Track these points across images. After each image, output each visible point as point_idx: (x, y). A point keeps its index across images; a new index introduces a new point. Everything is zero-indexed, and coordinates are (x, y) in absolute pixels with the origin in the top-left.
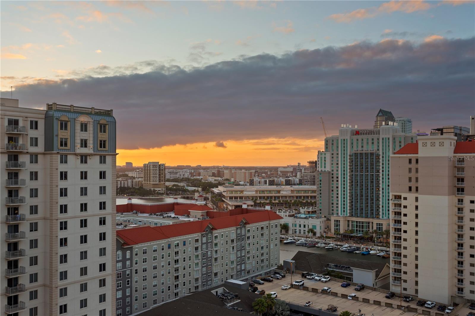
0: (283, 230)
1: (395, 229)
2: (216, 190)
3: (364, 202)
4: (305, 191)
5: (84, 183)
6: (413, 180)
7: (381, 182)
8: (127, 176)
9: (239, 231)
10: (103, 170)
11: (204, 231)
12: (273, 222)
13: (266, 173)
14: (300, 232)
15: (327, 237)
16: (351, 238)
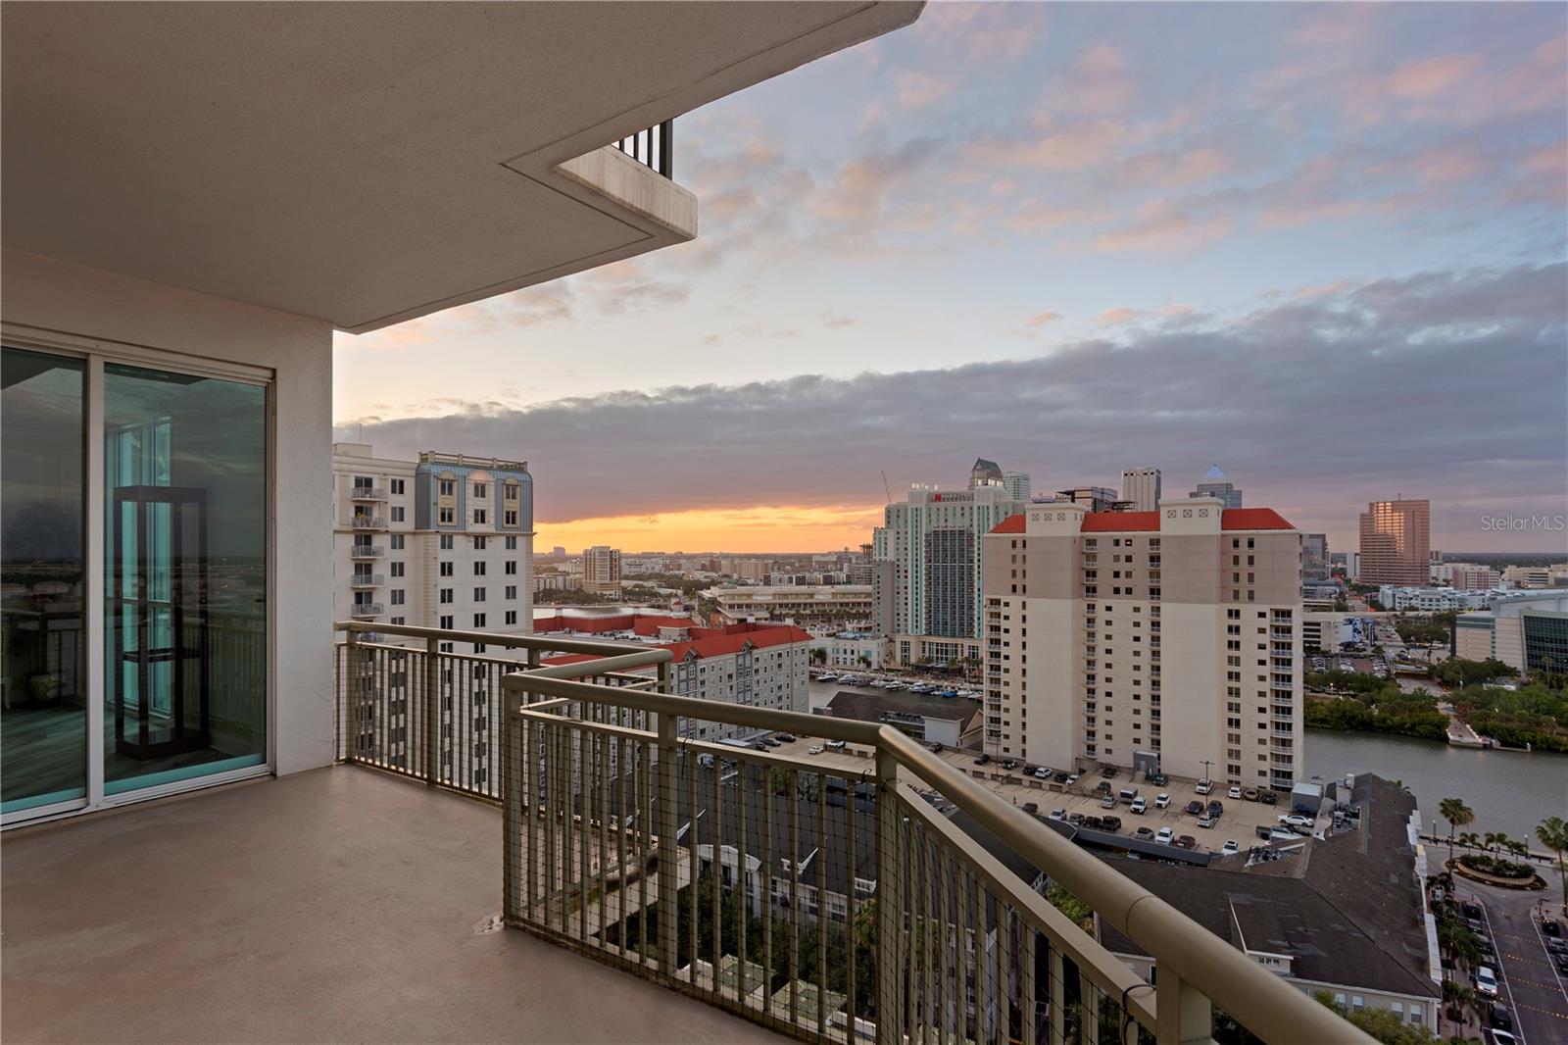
0: (817, 659)
1: (992, 653)
2: (706, 594)
3: (949, 612)
4: (855, 594)
5: (480, 581)
6: (1019, 574)
7: (976, 578)
8: (555, 570)
9: (741, 661)
10: (511, 560)
11: (683, 661)
12: (798, 646)
13: (792, 565)
14: (845, 663)
15: (889, 670)
16: (928, 670)
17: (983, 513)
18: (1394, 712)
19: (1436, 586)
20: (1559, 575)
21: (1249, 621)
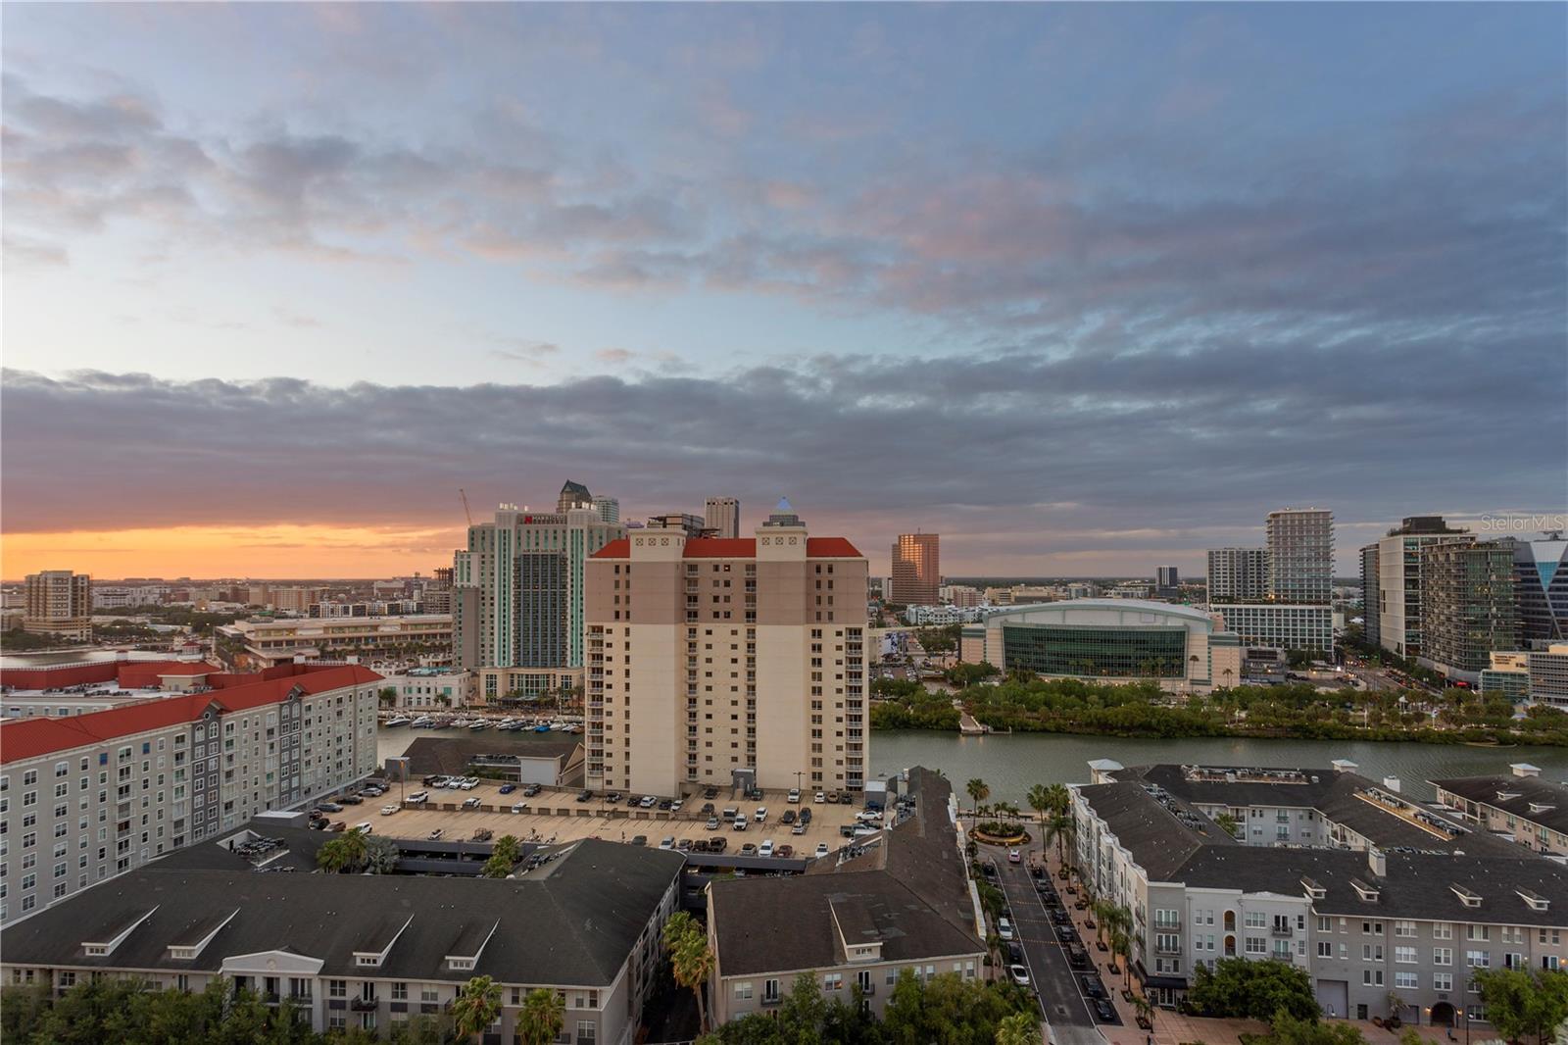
0: (383, 702)
1: (593, 683)
2: (229, 630)
3: (540, 641)
4: (430, 625)
6: (622, 600)
7: (569, 605)
9: (286, 711)
11: (200, 717)
12: (363, 688)
14: (419, 703)
15: (472, 708)
16: (517, 704)
17: (577, 538)
18: (924, 711)
19: (944, 604)
20: (1018, 594)
21: (830, 639)
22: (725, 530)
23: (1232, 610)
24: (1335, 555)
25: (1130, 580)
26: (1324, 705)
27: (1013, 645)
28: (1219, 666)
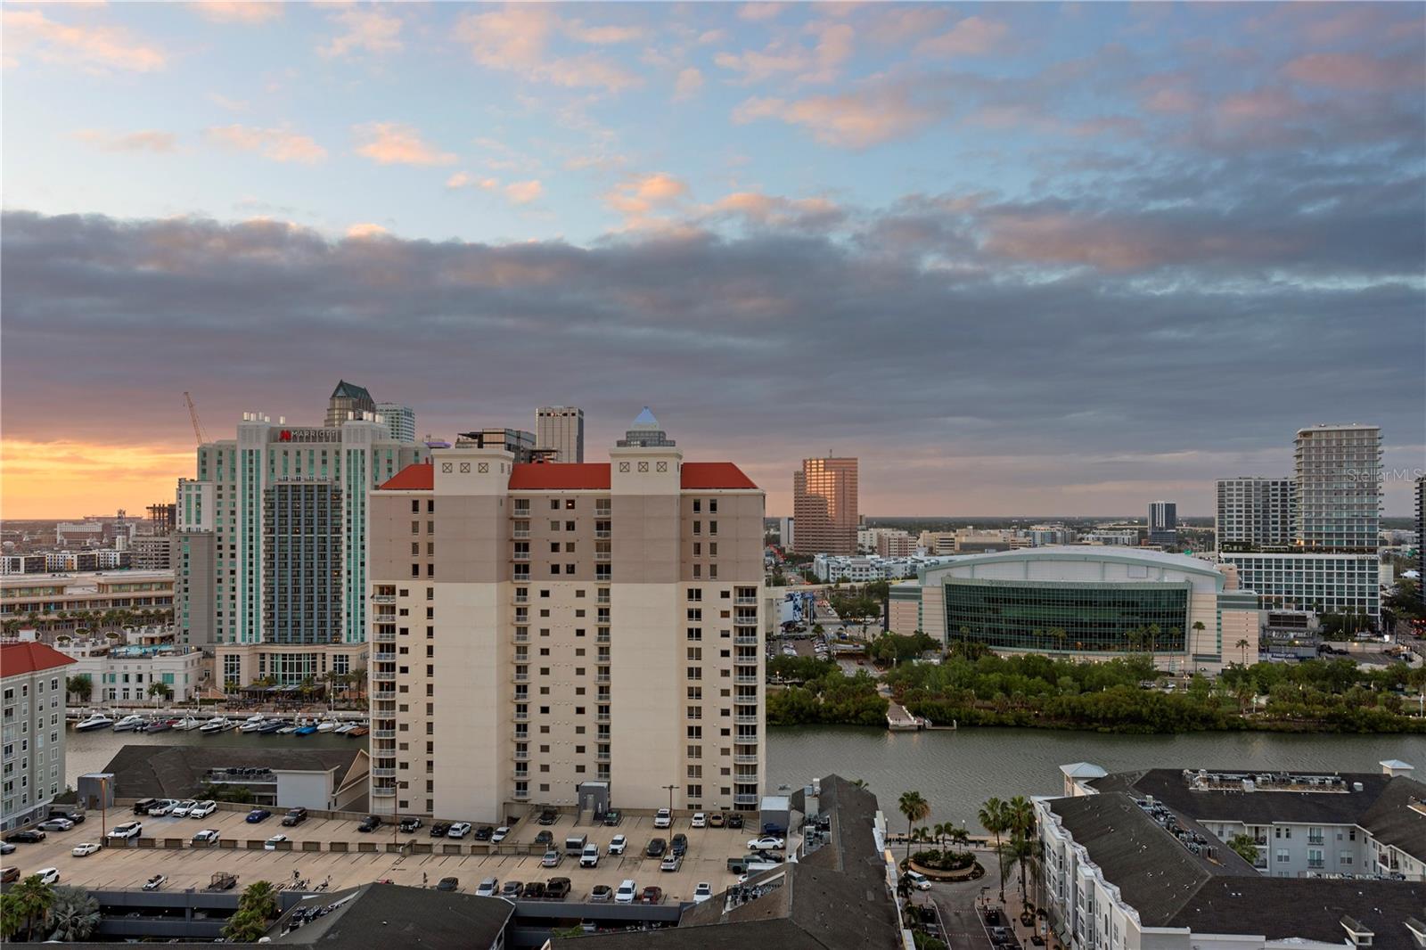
0: (74, 695)
1: (381, 665)
3: (302, 607)
4: (141, 585)
6: (423, 549)
7: (344, 556)
12: (43, 676)
13: (17, 539)
14: (126, 696)
15: (204, 702)
16: (269, 695)
17: (356, 461)
18: (839, 700)
19: (864, 554)
20: (964, 540)
21: (711, 603)
22: (565, 454)
23: (1248, 560)
24: (1384, 487)
25: (1112, 520)
26: (1368, 688)
27: (958, 608)
28: (1231, 638)
